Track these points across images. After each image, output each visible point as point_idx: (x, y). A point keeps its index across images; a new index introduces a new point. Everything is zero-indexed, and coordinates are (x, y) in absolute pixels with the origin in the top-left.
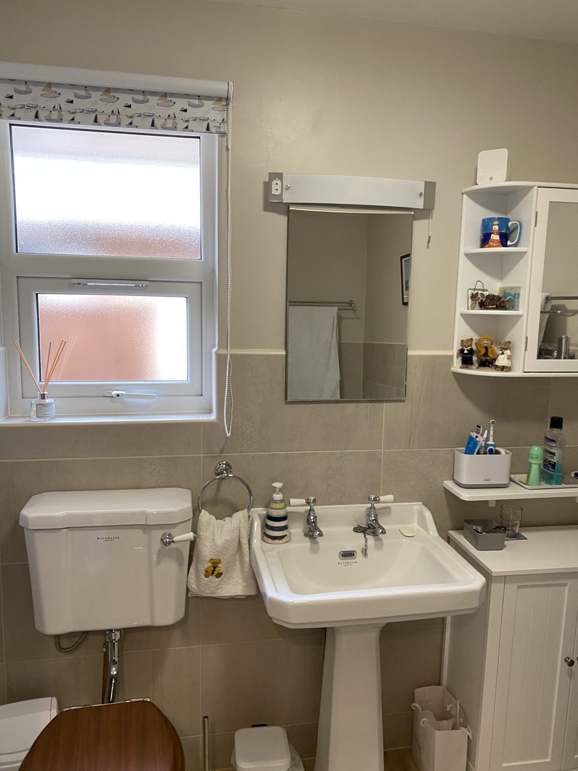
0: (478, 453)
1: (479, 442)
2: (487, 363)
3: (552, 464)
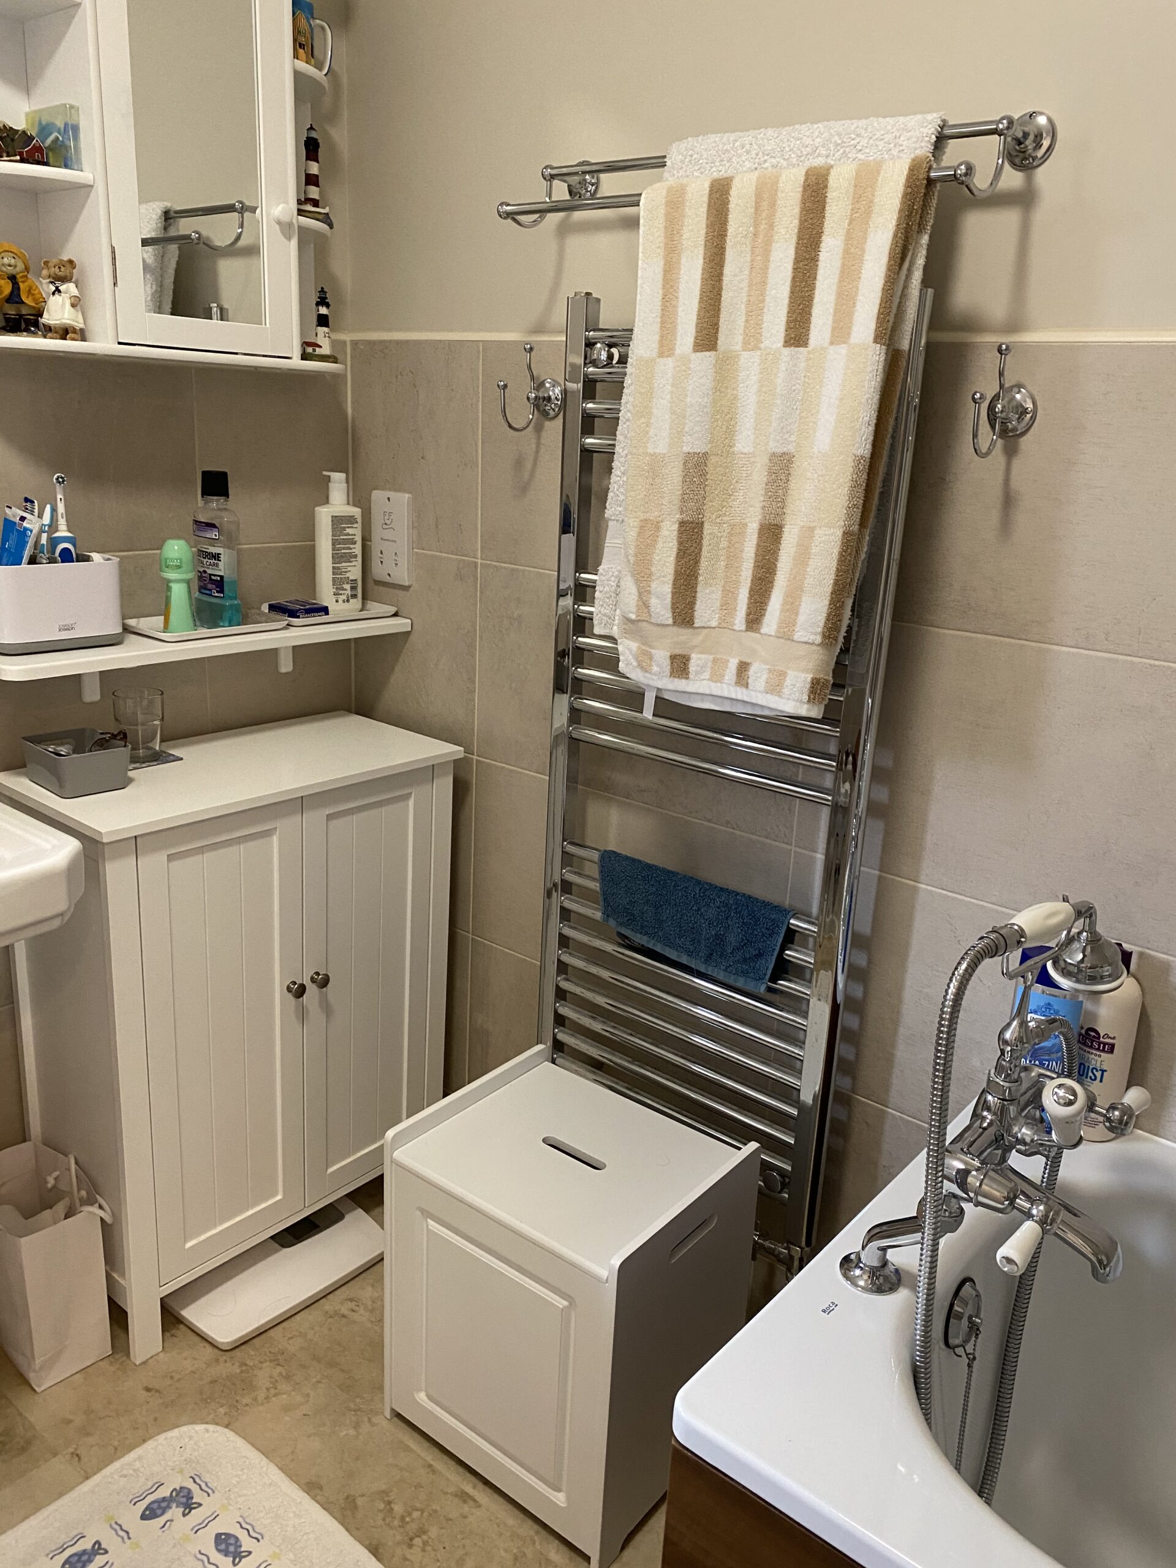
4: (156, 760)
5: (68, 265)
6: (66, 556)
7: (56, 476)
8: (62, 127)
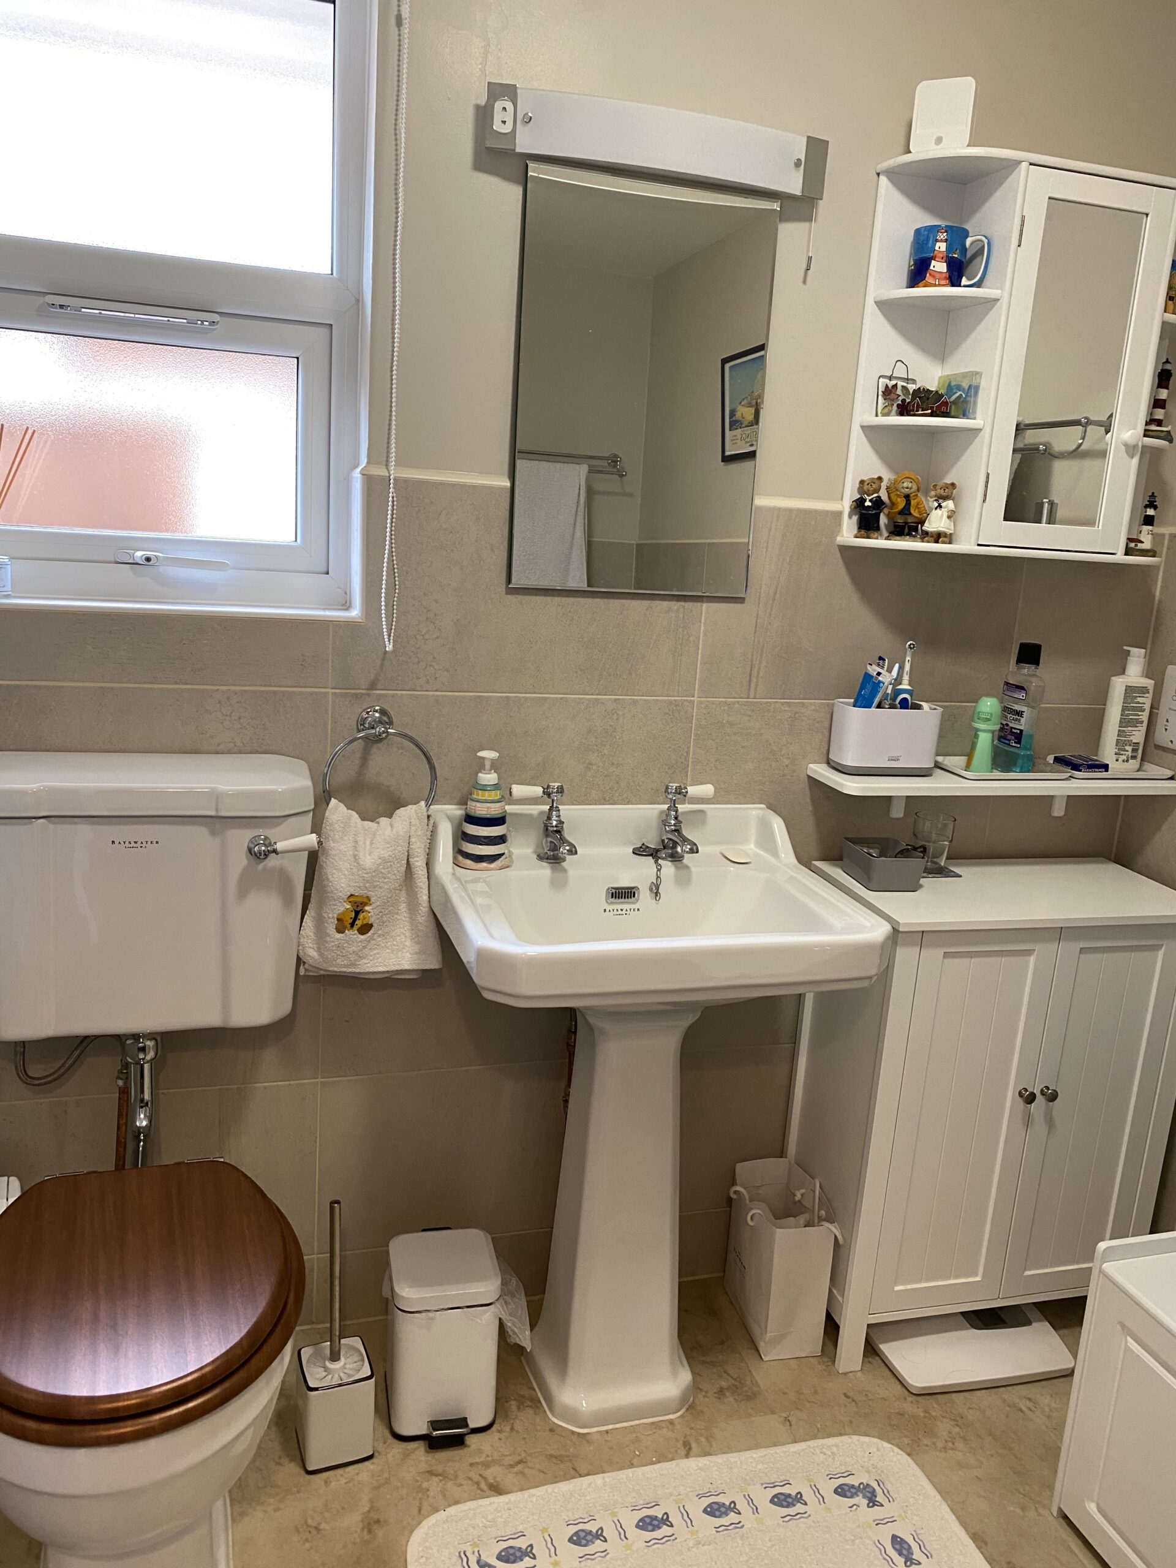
0: (879, 706)
1: (884, 684)
2: (906, 531)
3: (1016, 733)
4: (940, 874)
5: (951, 487)
6: (904, 704)
7: (909, 643)
8: (966, 387)
